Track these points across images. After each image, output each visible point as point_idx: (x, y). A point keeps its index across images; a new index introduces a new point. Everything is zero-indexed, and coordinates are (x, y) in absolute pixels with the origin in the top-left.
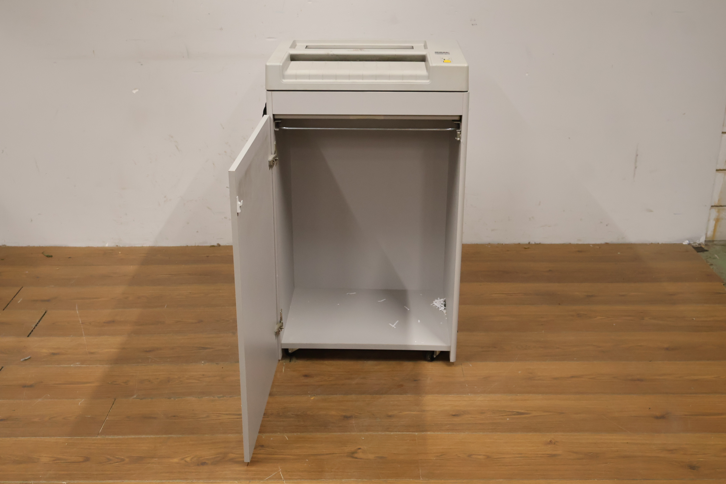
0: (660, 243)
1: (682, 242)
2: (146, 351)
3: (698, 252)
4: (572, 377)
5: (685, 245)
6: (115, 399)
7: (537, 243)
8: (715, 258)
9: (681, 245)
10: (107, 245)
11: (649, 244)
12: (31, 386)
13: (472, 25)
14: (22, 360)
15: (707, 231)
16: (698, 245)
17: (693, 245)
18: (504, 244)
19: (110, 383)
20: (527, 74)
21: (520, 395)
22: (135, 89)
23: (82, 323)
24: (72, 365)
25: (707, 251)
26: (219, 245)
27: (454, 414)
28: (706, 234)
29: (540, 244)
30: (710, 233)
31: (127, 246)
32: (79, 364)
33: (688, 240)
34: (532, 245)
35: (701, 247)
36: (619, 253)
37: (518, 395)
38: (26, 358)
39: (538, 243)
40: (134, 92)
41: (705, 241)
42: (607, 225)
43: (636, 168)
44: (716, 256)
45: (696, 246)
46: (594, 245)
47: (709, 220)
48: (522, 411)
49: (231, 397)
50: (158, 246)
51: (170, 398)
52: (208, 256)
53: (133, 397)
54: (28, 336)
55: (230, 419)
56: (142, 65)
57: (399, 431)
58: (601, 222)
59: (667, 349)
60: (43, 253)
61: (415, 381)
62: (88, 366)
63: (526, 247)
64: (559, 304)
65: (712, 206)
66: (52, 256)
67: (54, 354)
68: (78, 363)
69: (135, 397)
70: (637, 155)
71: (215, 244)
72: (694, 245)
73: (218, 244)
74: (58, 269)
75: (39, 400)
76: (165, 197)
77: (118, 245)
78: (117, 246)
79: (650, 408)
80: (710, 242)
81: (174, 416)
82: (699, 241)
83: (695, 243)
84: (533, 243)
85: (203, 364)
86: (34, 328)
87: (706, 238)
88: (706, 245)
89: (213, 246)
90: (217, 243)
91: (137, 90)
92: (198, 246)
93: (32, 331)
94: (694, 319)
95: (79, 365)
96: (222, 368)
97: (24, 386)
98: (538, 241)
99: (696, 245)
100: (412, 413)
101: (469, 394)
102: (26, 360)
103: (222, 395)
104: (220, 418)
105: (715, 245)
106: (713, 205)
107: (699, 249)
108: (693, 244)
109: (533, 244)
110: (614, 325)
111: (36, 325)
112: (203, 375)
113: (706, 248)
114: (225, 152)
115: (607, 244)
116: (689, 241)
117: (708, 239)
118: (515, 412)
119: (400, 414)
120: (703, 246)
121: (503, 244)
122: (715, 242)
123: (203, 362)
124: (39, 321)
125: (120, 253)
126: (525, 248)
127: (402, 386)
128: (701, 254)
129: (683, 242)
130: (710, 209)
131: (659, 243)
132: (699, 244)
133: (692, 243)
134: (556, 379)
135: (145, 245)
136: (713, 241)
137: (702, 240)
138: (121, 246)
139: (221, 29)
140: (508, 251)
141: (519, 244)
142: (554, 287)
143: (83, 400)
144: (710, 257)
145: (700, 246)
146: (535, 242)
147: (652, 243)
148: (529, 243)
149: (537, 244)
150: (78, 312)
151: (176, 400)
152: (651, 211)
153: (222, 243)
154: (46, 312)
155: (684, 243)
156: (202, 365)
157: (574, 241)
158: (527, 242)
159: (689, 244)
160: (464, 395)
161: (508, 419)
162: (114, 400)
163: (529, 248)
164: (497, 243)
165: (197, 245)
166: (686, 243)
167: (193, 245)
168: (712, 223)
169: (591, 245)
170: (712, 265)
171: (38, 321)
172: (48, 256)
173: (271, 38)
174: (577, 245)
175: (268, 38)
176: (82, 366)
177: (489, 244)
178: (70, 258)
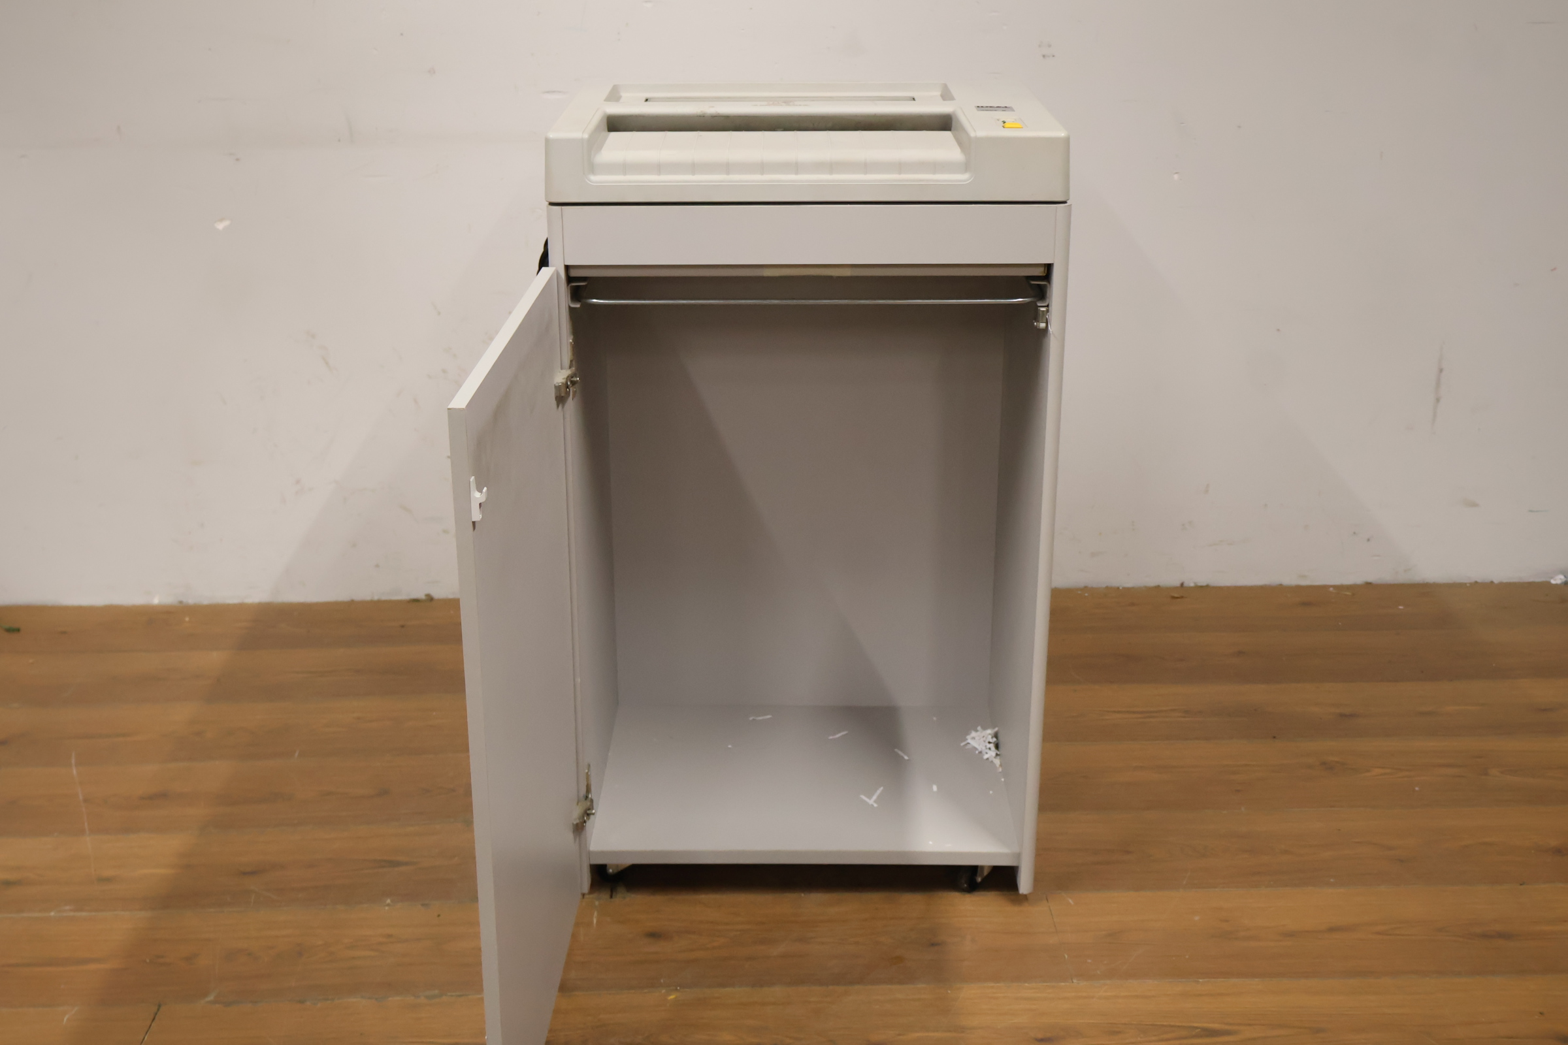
0: (1496, 581)
1: (1548, 580)
2: (245, 874)
4: (1332, 930)
5: (1557, 585)
6: (159, 1006)
7: (1199, 584)
9: (1547, 585)
10: (156, 601)
11: (1471, 584)
13: (1044, 56)
18: (1121, 588)
19: (148, 961)
20: (1176, 177)
21: (1206, 980)
22: (221, 220)
23: (85, 801)
24: (52, 914)
26: (430, 599)
27: (1040, 1036)
29: (1207, 586)
31: (206, 602)
32: (71, 910)
33: (1562, 572)
34: (1189, 588)
36: (1401, 607)
37: (1200, 980)
39: (1204, 584)
40: (220, 226)
42: (1368, 540)
43: (1438, 400)
46: (1340, 588)
48: (1216, 1026)
49: (460, 996)
51: (302, 1002)
52: (403, 626)
53: (206, 1000)
56: (237, 160)
58: (1354, 533)
59: (1558, 851)
61: (933, 945)
62: (93, 914)
63: (1176, 595)
64: (1274, 737)
66: (18, 630)
67: (7, 884)
68: (67, 908)
69: (211, 998)
70: (1441, 370)
71: (421, 595)
73: (428, 595)
74: (31, 661)
76: (298, 482)
77: (185, 600)
78: (181, 602)
79: (1541, 1013)
84: (1192, 585)
85: (388, 905)
89: (416, 601)
90: (427, 592)
91: (226, 223)
92: (379, 602)
95: (72, 914)
96: (439, 916)
98: (1202, 580)
100: (931, 1034)
101: (1075, 981)
103: (436, 992)
109: (1192, 587)
110: (1417, 789)
112: (390, 936)
114: (444, 371)
115: (1368, 584)
116: (1565, 577)
118: (1197, 1028)
119: (901, 1037)
121: (1118, 588)
123: (389, 901)
125: (187, 619)
126: (1174, 598)
127: (899, 959)
129: (1552, 578)
131: (1492, 582)
134: (1291, 935)
135: (249, 601)
138: (191, 601)
139: (432, 71)
140: (1133, 604)
141: (1159, 586)
142: (1257, 693)
143: (76, 1009)
146: (1195, 583)
147: (1476, 582)
148: (1182, 584)
149: (1202, 587)
150: (75, 772)
151: (319, 1005)
152: (1475, 505)
153: (439, 593)
155: (1553, 582)
156: (387, 908)
157: (1289, 578)
158: (1177, 584)
159: (1566, 583)
160: (1063, 984)
162: (157, 1008)
163: (1182, 597)
164: (1104, 586)
165: (376, 598)
166: (1558, 579)
167: (368, 598)
169: (1331, 589)
172: (10, 630)
173: (554, 92)
174: (1299, 589)
175: (548, 92)
176: (78, 914)
177: (1085, 588)
178: (64, 633)
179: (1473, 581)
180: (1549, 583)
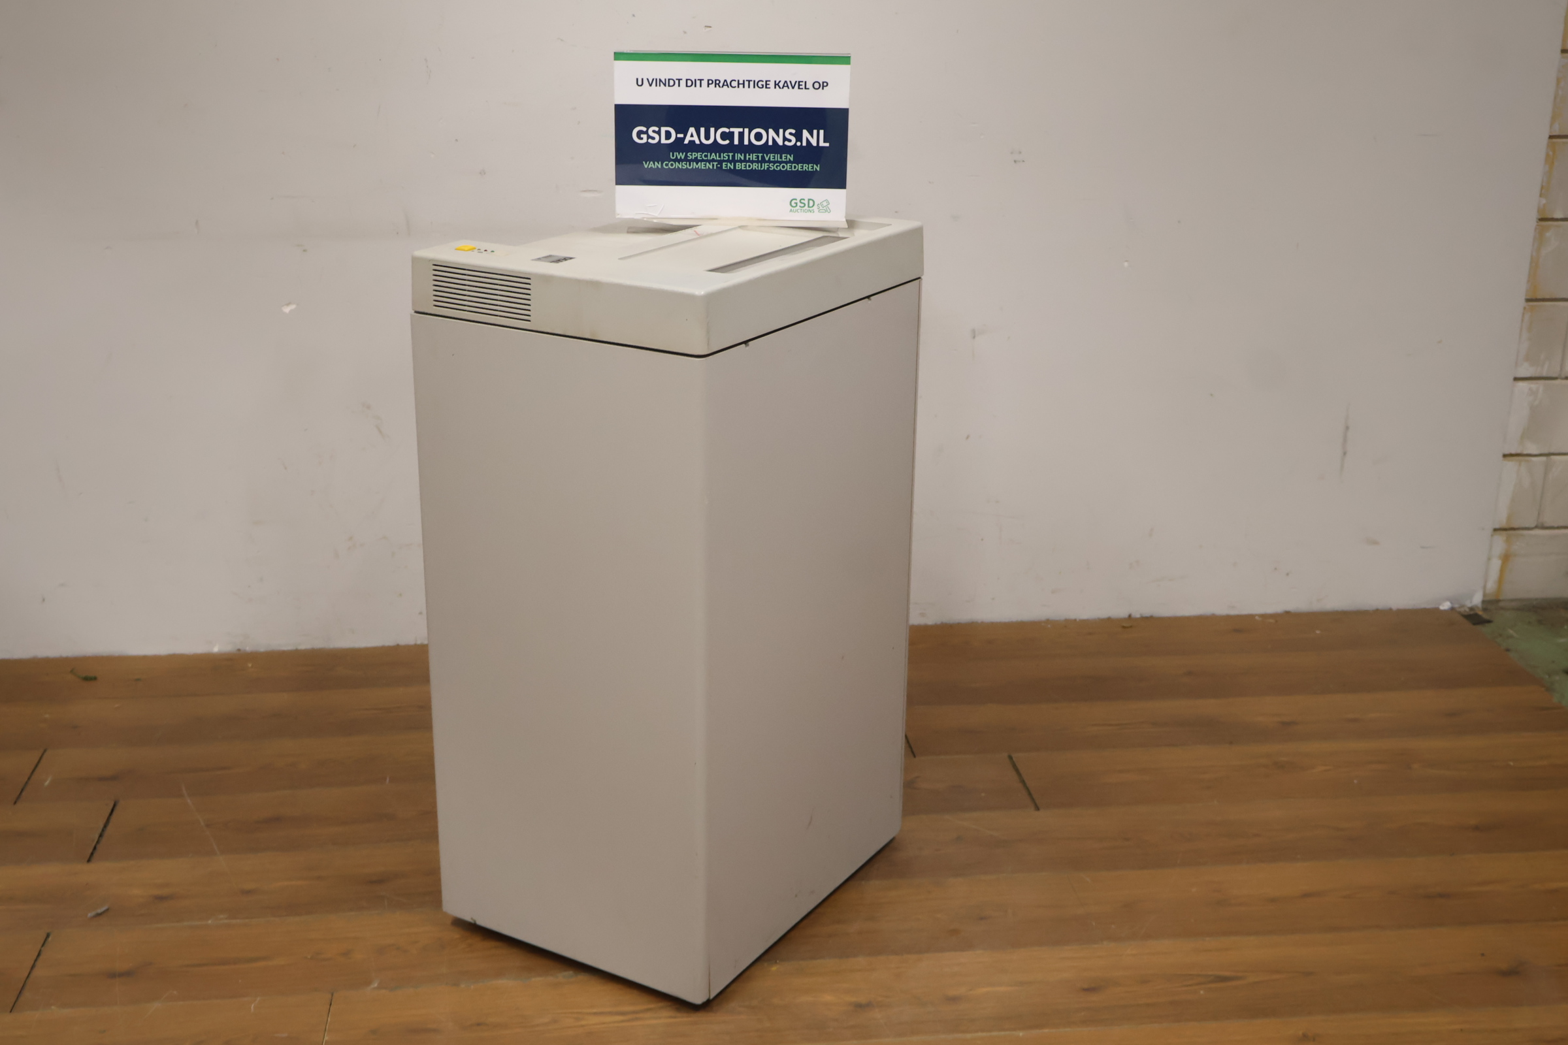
1: (1437, 606)
3: (1474, 624)
4: (1306, 895)
5: (1445, 611)
6: (332, 995)
7: (1145, 616)
8: (1511, 637)
9: (1436, 611)
10: (216, 649)
11: (1373, 611)
12: (127, 974)
13: (1015, 161)
14: (90, 915)
15: (1486, 581)
16: (1467, 610)
17: (1459, 610)
18: (1077, 620)
19: (309, 957)
20: (1126, 264)
21: (1211, 938)
22: (288, 304)
23: (207, 826)
24: (210, 922)
25: (1489, 622)
27: (1086, 986)
28: (1485, 587)
29: (1152, 617)
30: (1491, 585)
31: (262, 650)
32: (226, 919)
33: (1447, 599)
34: (1136, 619)
35: (1476, 615)
36: (1318, 632)
37: (1207, 939)
38: (99, 911)
39: (1149, 615)
40: (287, 310)
41: (1483, 602)
42: (1288, 574)
43: (1345, 454)
44: (1511, 632)
45: (1466, 614)
46: (1264, 616)
47: (1489, 559)
48: (1226, 974)
50: (332, 646)
51: (456, 985)
53: (372, 986)
54: (89, 861)
55: (604, 1023)
56: (304, 251)
57: (983, 1031)
58: (1276, 569)
59: (1476, 828)
60: (72, 671)
61: (982, 919)
62: (247, 920)
63: (1126, 626)
64: (1231, 743)
65: (1495, 530)
66: (95, 679)
67: (161, 898)
68: (222, 916)
69: (376, 985)
70: (1347, 428)
72: (1462, 610)
74: (117, 706)
75: (156, 1005)
76: (351, 538)
77: (241, 648)
78: (239, 650)
79: (1483, 955)
80: (1491, 603)
81: (479, 1025)
82: (1471, 602)
83: (1462, 606)
84: (1138, 616)
86: (98, 842)
87: (1485, 595)
88: (1485, 610)
91: (293, 307)
93: (95, 848)
94: (1512, 764)
95: (226, 921)
97: (113, 975)
98: (1146, 612)
99: (1465, 611)
100: (996, 989)
101: (1104, 943)
102: (99, 915)
104: (583, 1023)
105: (1502, 608)
106: (1497, 526)
107: (1474, 618)
108: (1460, 608)
109: (1138, 618)
110: (1355, 782)
111: (101, 836)
113: (1485, 616)
115: (1287, 613)
116: (1451, 603)
117: (1487, 598)
118: (1211, 975)
119: (972, 992)
120: (1480, 613)
122: (1501, 604)
124: (105, 826)
125: (250, 665)
126: (1124, 627)
127: (955, 932)
128: (1479, 628)
129: (1440, 605)
130: (1492, 535)
131: (1391, 609)
132: (1471, 609)
133: (1456, 606)
134: (1272, 901)
135: (302, 647)
136: (1498, 601)
137: (1477, 600)
138: (248, 649)
139: (483, 173)
140: (1090, 634)
141: (1110, 618)
142: (1209, 707)
143: (258, 999)
144: (1501, 635)
145: (1472, 613)
146: (1141, 614)
147: (1378, 609)
148: (1130, 616)
149: (1146, 618)
150: (189, 801)
151: (472, 987)
152: (1376, 543)
154: (115, 806)
155: (1442, 608)
157: (1220, 608)
158: (1126, 615)
159: (1452, 609)
160: (1096, 946)
161: (1202, 992)
162: (330, 996)
163: (1131, 627)
164: (1063, 619)
166: (1446, 606)
167: (412, 642)
168: (1496, 564)
169: (1257, 618)
170: (1508, 650)
171: (102, 826)
172: (87, 679)
173: (590, 191)
174: (1228, 618)
175: (585, 191)
176: (234, 921)
177: (1048, 621)
178: (138, 680)
179: (1374, 608)
180: (1437, 609)
